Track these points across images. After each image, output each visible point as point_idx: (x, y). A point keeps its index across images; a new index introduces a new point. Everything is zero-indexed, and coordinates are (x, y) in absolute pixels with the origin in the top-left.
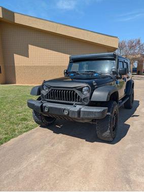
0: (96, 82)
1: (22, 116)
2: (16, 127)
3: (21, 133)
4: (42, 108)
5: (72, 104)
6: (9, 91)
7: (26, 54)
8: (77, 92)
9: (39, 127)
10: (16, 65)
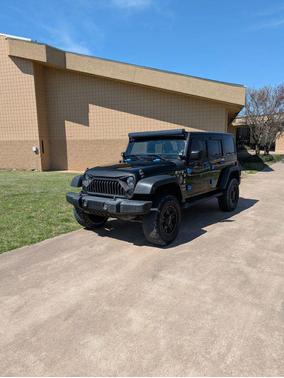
0: (143, 171)
1: (64, 216)
2: (53, 228)
3: (58, 234)
4: (81, 201)
5: (112, 198)
6: (54, 182)
7: (84, 120)
8: (121, 183)
9: (82, 229)
10: (67, 138)
